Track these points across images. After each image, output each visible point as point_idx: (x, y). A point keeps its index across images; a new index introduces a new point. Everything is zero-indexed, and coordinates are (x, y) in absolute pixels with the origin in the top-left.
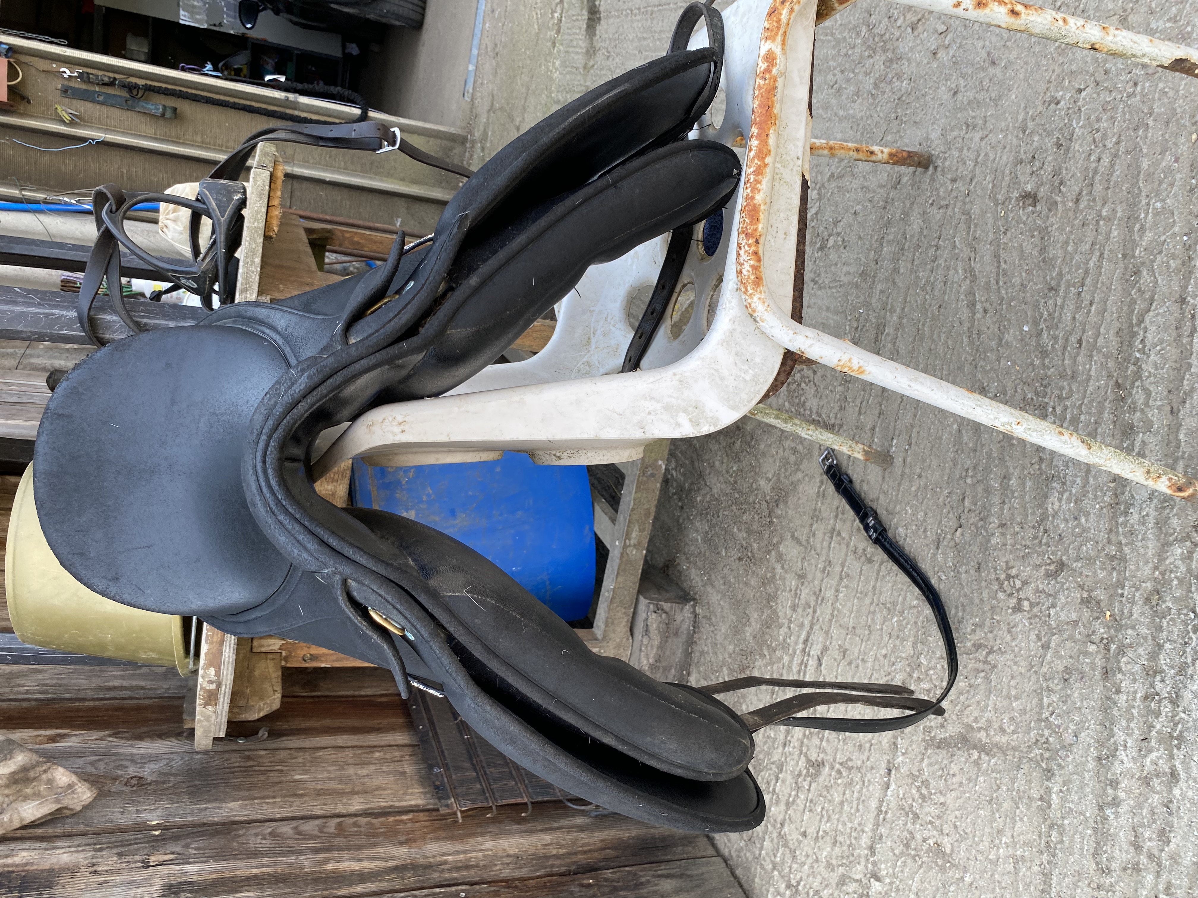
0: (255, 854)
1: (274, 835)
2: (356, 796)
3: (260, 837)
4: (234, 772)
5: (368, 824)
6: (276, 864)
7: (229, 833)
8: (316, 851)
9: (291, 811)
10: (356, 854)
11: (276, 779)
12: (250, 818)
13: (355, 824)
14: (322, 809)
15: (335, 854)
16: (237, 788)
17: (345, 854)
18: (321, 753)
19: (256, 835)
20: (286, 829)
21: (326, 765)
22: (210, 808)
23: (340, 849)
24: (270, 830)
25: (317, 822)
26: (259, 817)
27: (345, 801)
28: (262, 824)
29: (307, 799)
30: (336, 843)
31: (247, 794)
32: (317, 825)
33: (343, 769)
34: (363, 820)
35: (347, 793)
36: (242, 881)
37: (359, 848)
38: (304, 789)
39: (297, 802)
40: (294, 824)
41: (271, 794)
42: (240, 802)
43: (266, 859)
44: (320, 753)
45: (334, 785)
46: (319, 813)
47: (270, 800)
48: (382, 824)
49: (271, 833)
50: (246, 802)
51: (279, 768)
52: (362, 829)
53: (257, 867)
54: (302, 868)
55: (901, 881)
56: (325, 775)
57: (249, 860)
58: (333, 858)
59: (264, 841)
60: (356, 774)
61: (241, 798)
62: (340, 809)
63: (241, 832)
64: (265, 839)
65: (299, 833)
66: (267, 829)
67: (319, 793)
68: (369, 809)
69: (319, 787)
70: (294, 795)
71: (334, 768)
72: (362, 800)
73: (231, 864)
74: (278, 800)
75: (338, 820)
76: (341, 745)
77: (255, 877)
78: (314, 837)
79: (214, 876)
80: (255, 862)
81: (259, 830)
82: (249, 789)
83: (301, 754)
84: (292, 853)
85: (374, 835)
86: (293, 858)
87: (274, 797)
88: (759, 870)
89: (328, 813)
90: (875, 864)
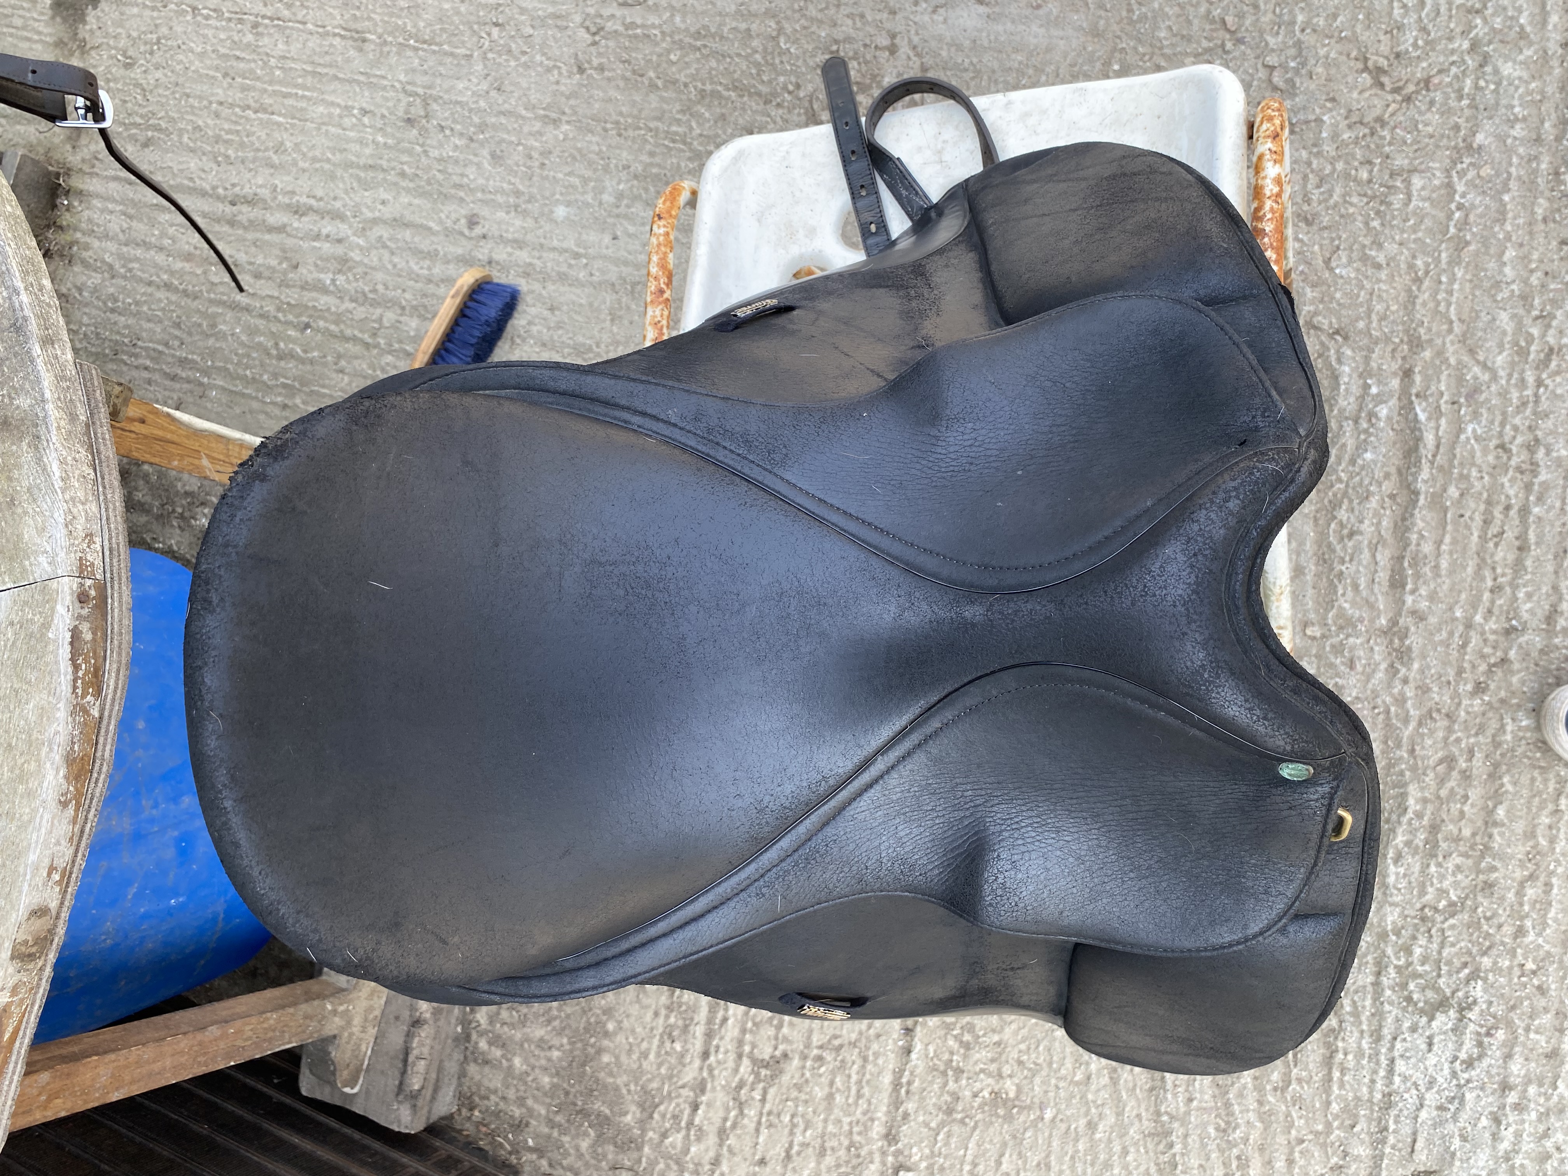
55: (946, 1157)
90: (899, 1152)
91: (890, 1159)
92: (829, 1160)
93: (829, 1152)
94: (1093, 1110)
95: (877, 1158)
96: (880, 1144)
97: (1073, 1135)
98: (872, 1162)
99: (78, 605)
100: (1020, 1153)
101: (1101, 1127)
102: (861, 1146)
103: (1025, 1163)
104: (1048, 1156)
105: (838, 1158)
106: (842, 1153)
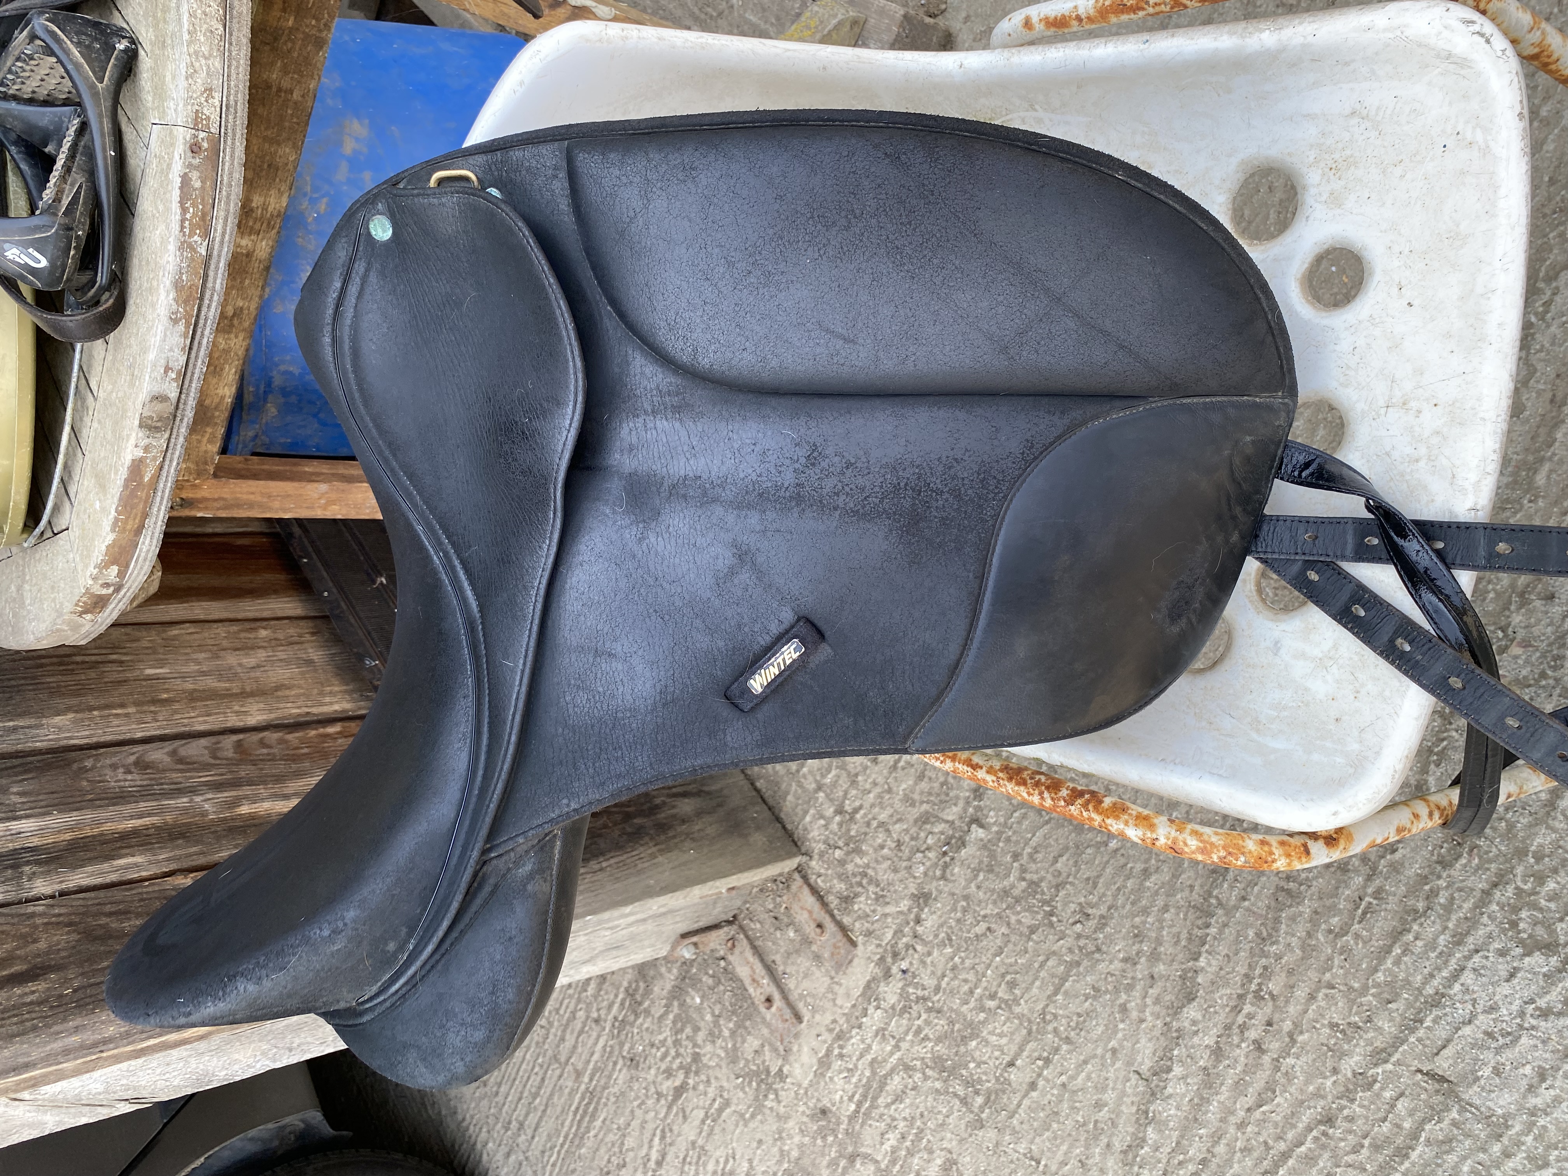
0: (121, 798)
1: (142, 765)
2: (250, 700)
3: (121, 770)
4: (42, 666)
5: (281, 741)
6: (161, 811)
7: (69, 764)
8: (217, 787)
9: (159, 728)
10: (277, 789)
11: (115, 676)
12: (95, 740)
13: (262, 743)
14: (206, 722)
15: (247, 790)
16: (56, 692)
17: (262, 790)
18: (176, 632)
19: (114, 767)
20: (158, 754)
21: (188, 650)
22: (23, 727)
23: (251, 783)
24: (132, 759)
25: (203, 742)
26: (108, 738)
27: (236, 708)
28: (117, 749)
29: (176, 706)
30: (243, 774)
31: (74, 701)
32: (206, 748)
33: (218, 657)
34: (272, 736)
35: (236, 694)
36: (116, 840)
37: (279, 779)
38: (167, 691)
39: (163, 713)
40: (169, 746)
41: (117, 700)
42: (71, 716)
43: (142, 804)
44: (174, 632)
45: (211, 683)
46: (201, 728)
47: (119, 711)
48: (302, 741)
49: (136, 763)
50: (79, 716)
51: (114, 657)
52: (275, 751)
53: (132, 817)
54: (204, 814)
55: (1015, 832)
56: (193, 667)
57: (117, 808)
58: (246, 797)
59: (129, 777)
60: (240, 665)
61: (68, 709)
62: (233, 721)
63: (88, 763)
64: (130, 772)
65: (181, 761)
66: (130, 756)
67: (193, 697)
68: (277, 719)
69: (189, 686)
70: (154, 702)
71: (203, 655)
72: (262, 706)
73: (88, 815)
74: (131, 710)
75: (235, 738)
76: (202, 617)
77: (135, 832)
78: (206, 767)
79: (67, 836)
80: (128, 809)
81: (115, 760)
82: (76, 694)
83: (144, 633)
84: (180, 792)
85: (296, 758)
86: (185, 800)
87: (122, 706)
88: (794, 786)
89: (216, 727)
90: (978, 809)
91: (971, 810)
92: (924, 785)
93: (926, 779)
94: (1153, 861)
95: (961, 804)
96: (967, 794)
97: (1128, 872)
98: (955, 805)
99: (190, 154)
100: (1076, 862)
101: (1153, 878)
102: (952, 789)
103: (1078, 872)
104: (1098, 877)
105: (931, 788)
106: (936, 785)
